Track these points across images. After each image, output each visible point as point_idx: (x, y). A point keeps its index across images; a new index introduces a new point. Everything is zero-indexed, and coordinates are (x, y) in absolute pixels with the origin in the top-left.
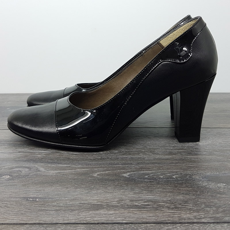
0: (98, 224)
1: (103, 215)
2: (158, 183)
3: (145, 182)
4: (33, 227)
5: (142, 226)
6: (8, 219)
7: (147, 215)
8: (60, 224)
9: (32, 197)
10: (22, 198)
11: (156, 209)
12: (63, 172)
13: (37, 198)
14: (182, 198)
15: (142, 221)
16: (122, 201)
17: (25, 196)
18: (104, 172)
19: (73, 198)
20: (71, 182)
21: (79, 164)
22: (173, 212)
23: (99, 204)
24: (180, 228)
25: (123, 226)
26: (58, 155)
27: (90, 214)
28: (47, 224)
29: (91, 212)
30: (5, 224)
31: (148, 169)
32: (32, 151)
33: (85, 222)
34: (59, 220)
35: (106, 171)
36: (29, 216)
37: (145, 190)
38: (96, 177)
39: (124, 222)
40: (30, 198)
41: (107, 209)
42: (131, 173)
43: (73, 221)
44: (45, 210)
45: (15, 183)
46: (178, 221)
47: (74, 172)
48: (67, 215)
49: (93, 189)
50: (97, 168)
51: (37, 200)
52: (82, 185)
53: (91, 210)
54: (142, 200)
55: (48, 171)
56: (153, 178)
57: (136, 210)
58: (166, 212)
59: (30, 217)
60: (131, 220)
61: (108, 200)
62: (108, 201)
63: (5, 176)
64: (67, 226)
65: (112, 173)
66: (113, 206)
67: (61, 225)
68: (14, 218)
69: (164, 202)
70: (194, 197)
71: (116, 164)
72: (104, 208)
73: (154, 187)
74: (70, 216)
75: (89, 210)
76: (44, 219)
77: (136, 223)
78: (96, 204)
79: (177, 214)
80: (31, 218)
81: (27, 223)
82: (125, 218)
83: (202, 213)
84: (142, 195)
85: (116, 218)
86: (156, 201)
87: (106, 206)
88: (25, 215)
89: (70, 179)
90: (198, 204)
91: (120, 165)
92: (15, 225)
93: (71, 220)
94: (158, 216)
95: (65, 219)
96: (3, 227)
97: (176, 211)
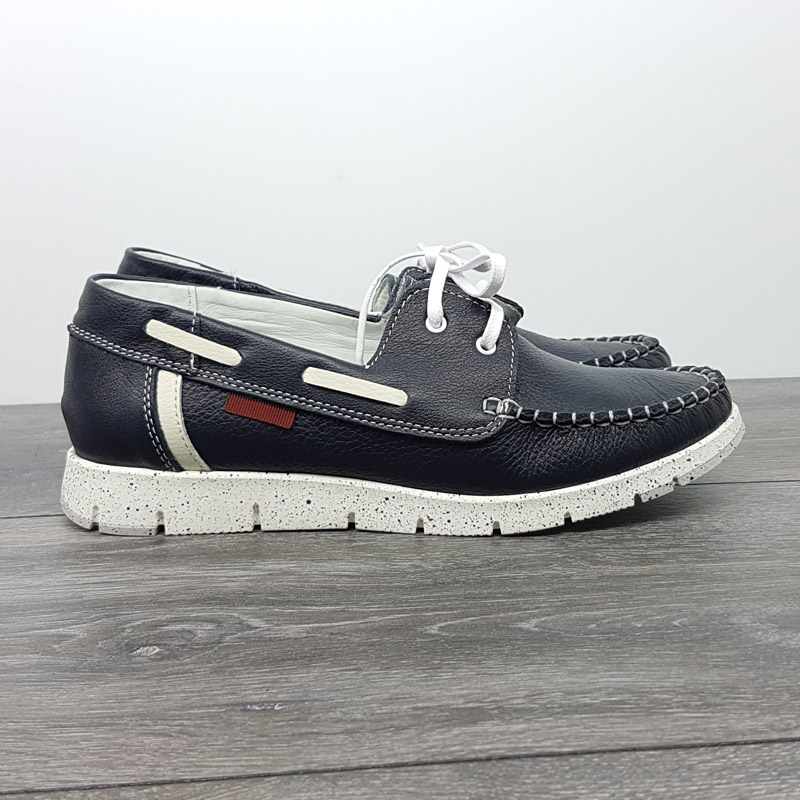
0: (489, 759)
1: (497, 735)
2: (634, 643)
3: (593, 640)
4: (293, 782)
5: (624, 757)
6: (204, 766)
7: (630, 729)
8: (373, 767)
9: (258, 700)
10: (225, 705)
11: (649, 712)
12: (327, 627)
13: (276, 702)
14: (717, 678)
15: (617, 745)
16: (538, 694)
17: (232, 698)
18: (459, 621)
19: (386, 696)
20: (366, 651)
21: (373, 602)
22: (704, 717)
23: (472, 708)
24: (736, 757)
25: (566, 760)
26: (292, 581)
27: (458, 735)
28: (333, 771)
29: (456, 731)
30: (200, 781)
31: (592, 605)
32: (201, 573)
33: (448, 758)
34: (366, 757)
35: (462, 618)
36: (270, 755)
37: (600, 664)
38: (438, 635)
39: (566, 750)
40: (252, 704)
41: (502, 719)
42: (543, 619)
43: (412, 758)
44: (312, 733)
45: (188, 667)
46: (724, 740)
47: (362, 626)
48: (388, 742)
49: (439, 668)
50: (432, 610)
51: (277, 708)
52: (403, 659)
53: (455, 725)
54: (600, 689)
55: (279, 625)
56: (614, 628)
57: (593, 718)
58: (682, 717)
59: (272, 755)
60: (585, 745)
61: (497, 695)
62: (498, 698)
63: (145, 649)
64: (398, 771)
65: (483, 622)
66: (517, 710)
67: (376, 770)
68: (224, 761)
69: (667, 692)
70: (752, 675)
71: (486, 598)
72: (491, 718)
73: (624, 652)
74: (396, 744)
75: (448, 726)
76: (318, 758)
77: (604, 752)
78: (464, 709)
79: (716, 720)
80: (277, 758)
81: (272, 772)
82: (566, 739)
83: (787, 716)
84: (596, 676)
85: (538, 742)
86: (642, 690)
87: (496, 711)
88: (255, 753)
89: (360, 645)
90: (770, 691)
91: (501, 598)
92: (234, 781)
93: (403, 754)
94: (662, 730)
95: (385, 753)
96: (198, 789)
97: (710, 715)
